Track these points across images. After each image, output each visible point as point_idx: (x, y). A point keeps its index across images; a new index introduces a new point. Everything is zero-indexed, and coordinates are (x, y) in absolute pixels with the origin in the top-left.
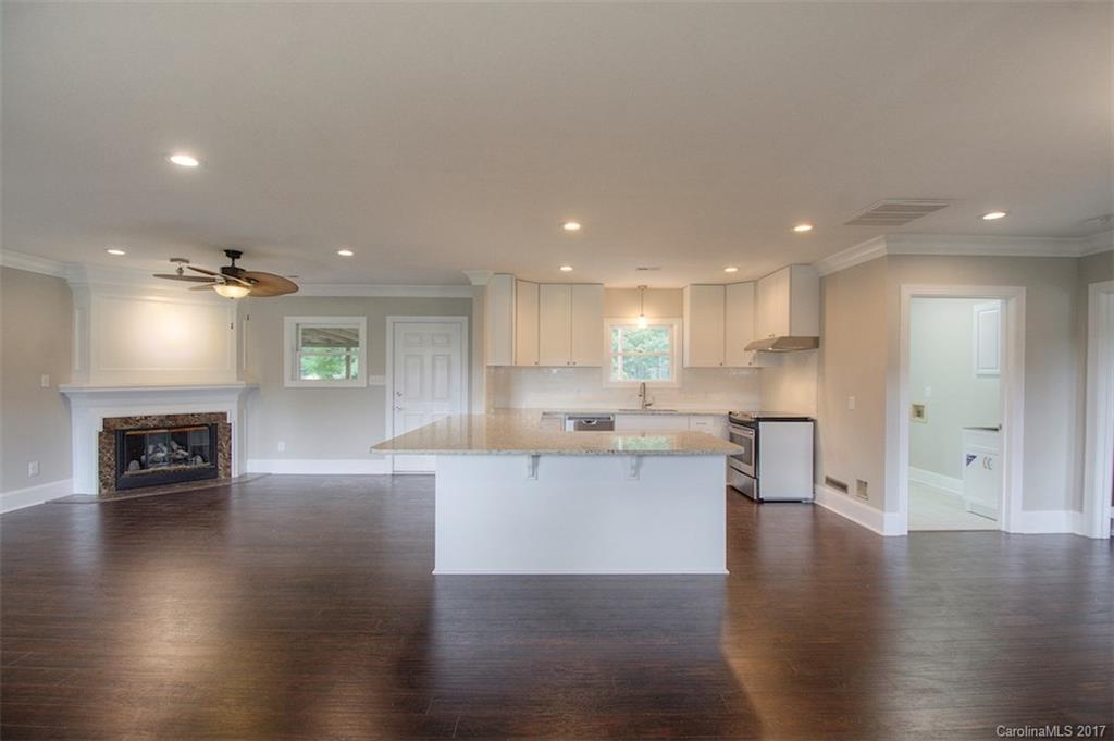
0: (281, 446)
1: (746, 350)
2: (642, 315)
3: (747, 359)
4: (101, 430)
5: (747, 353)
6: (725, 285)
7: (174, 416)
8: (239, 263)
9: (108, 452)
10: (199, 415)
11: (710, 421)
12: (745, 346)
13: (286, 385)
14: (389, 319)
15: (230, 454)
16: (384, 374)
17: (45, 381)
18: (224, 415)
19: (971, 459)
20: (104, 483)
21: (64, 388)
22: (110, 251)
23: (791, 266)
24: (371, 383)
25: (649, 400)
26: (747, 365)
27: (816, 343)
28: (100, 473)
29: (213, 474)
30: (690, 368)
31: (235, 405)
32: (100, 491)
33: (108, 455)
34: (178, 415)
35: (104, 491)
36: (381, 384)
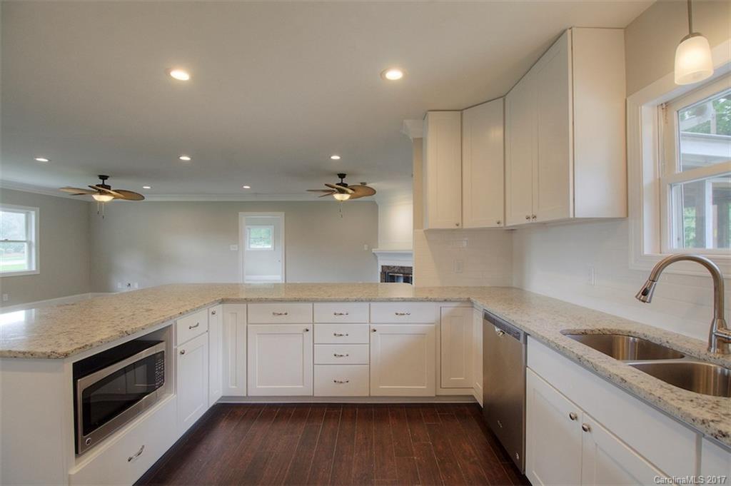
17: (366, 247)
21: (374, 250)
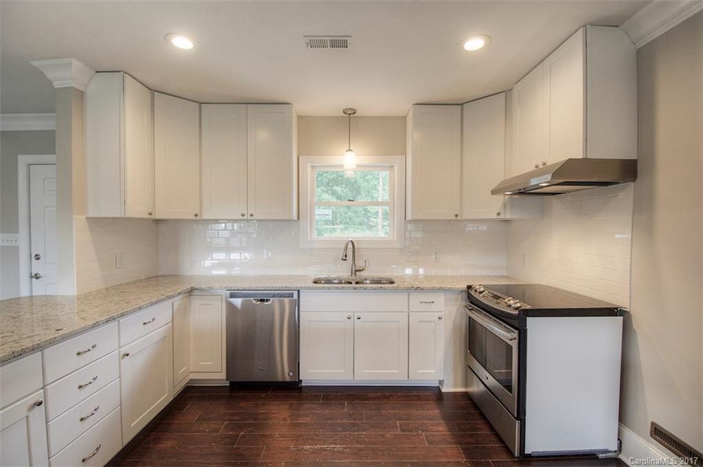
1: (494, 192)
2: (349, 150)
3: (494, 207)
5: (495, 197)
6: (462, 104)
11: (440, 299)
12: (494, 186)
14: (23, 160)
16: (17, 231)
25: (360, 264)
26: (494, 216)
30: (413, 221)
36: (13, 244)
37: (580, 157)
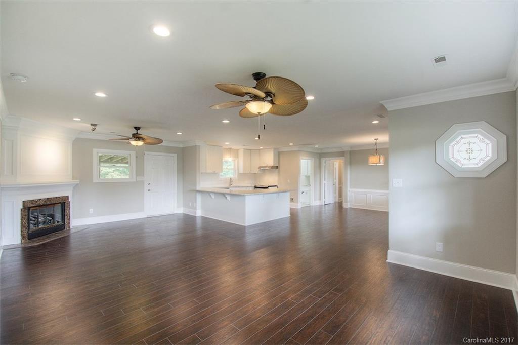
0: (91, 211)
4: (22, 207)
7: (50, 198)
8: (139, 132)
9: (25, 219)
10: (59, 197)
13: (94, 182)
14: (145, 153)
15: (70, 217)
16: (143, 175)
18: (67, 197)
19: (303, 193)
20: (23, 237)
22: (74, 119)
23: (274, 148)
24: (137, 180)
27: (277, 167)
28: (22, 231)
29: (63, 227)
31: (71, 192)
32: (21, 241)
33: (25, 221)
34: (51, 198)
35: (23, 241)
36: (142, 180)
37: (273, 165)
